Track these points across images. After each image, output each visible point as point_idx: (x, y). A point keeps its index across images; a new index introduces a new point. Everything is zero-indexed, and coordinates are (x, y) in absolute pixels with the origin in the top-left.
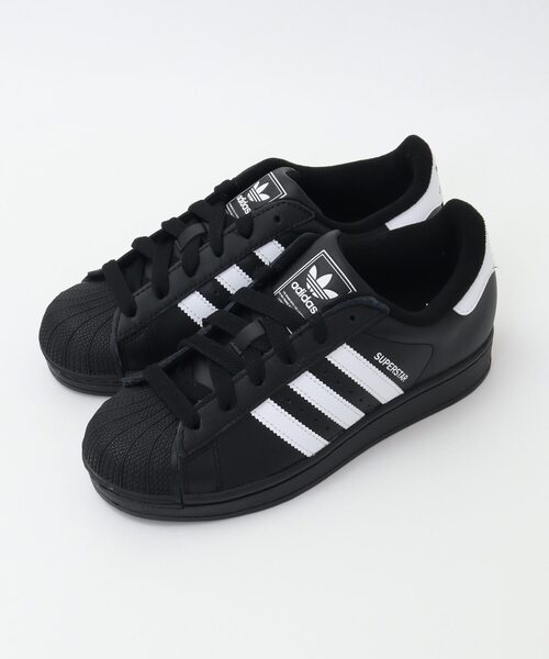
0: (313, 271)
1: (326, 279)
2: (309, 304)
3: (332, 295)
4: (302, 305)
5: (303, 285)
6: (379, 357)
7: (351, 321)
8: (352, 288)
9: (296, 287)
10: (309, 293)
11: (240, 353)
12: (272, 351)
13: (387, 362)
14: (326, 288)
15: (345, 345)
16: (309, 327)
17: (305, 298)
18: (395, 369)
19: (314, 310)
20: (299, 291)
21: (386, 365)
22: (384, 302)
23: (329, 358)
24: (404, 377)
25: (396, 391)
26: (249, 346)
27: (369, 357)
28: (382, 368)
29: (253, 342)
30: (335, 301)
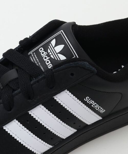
0: (53, 42)
1: (60, 48)
2: (48, 62)
3: (63, 58)
4: (43, 62)
5: (46, 50)
6: (87, 99)
7: (71, 76)
8: (76, 55)
9: (42, 51)
10: (48, 55)
11: (2, 88)
12: (19, 90)
13: (92, 102)
14: (59, 53)
15: (66, 91)
16: (44, 78)
17: (46, 58)
18: (97, 107)
19: (50, 66)
20: (43, 53)
21: (91, 104)
22: (94, 66)
23: (55, 98)
24: (102, 111)
25: (97, 118)
26: (7, 85)
27: (81, 99)
28: (89, 106)
29: (10, 82)
30: (64, 62)
